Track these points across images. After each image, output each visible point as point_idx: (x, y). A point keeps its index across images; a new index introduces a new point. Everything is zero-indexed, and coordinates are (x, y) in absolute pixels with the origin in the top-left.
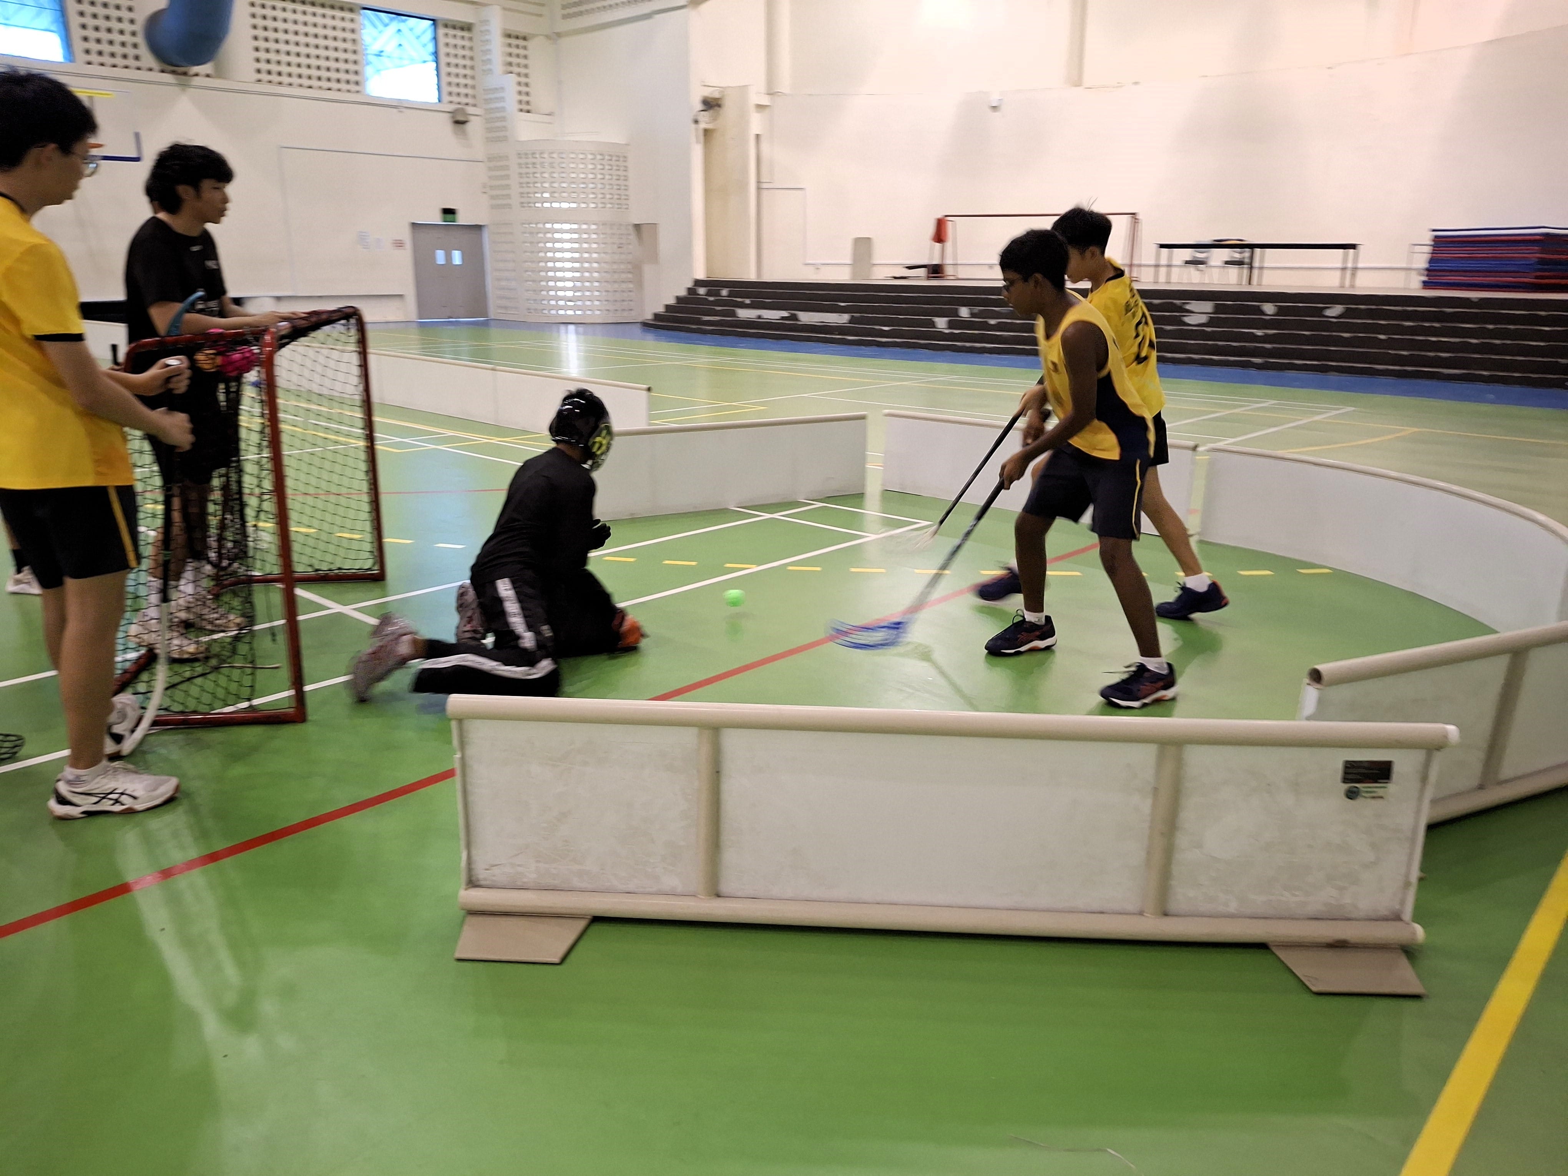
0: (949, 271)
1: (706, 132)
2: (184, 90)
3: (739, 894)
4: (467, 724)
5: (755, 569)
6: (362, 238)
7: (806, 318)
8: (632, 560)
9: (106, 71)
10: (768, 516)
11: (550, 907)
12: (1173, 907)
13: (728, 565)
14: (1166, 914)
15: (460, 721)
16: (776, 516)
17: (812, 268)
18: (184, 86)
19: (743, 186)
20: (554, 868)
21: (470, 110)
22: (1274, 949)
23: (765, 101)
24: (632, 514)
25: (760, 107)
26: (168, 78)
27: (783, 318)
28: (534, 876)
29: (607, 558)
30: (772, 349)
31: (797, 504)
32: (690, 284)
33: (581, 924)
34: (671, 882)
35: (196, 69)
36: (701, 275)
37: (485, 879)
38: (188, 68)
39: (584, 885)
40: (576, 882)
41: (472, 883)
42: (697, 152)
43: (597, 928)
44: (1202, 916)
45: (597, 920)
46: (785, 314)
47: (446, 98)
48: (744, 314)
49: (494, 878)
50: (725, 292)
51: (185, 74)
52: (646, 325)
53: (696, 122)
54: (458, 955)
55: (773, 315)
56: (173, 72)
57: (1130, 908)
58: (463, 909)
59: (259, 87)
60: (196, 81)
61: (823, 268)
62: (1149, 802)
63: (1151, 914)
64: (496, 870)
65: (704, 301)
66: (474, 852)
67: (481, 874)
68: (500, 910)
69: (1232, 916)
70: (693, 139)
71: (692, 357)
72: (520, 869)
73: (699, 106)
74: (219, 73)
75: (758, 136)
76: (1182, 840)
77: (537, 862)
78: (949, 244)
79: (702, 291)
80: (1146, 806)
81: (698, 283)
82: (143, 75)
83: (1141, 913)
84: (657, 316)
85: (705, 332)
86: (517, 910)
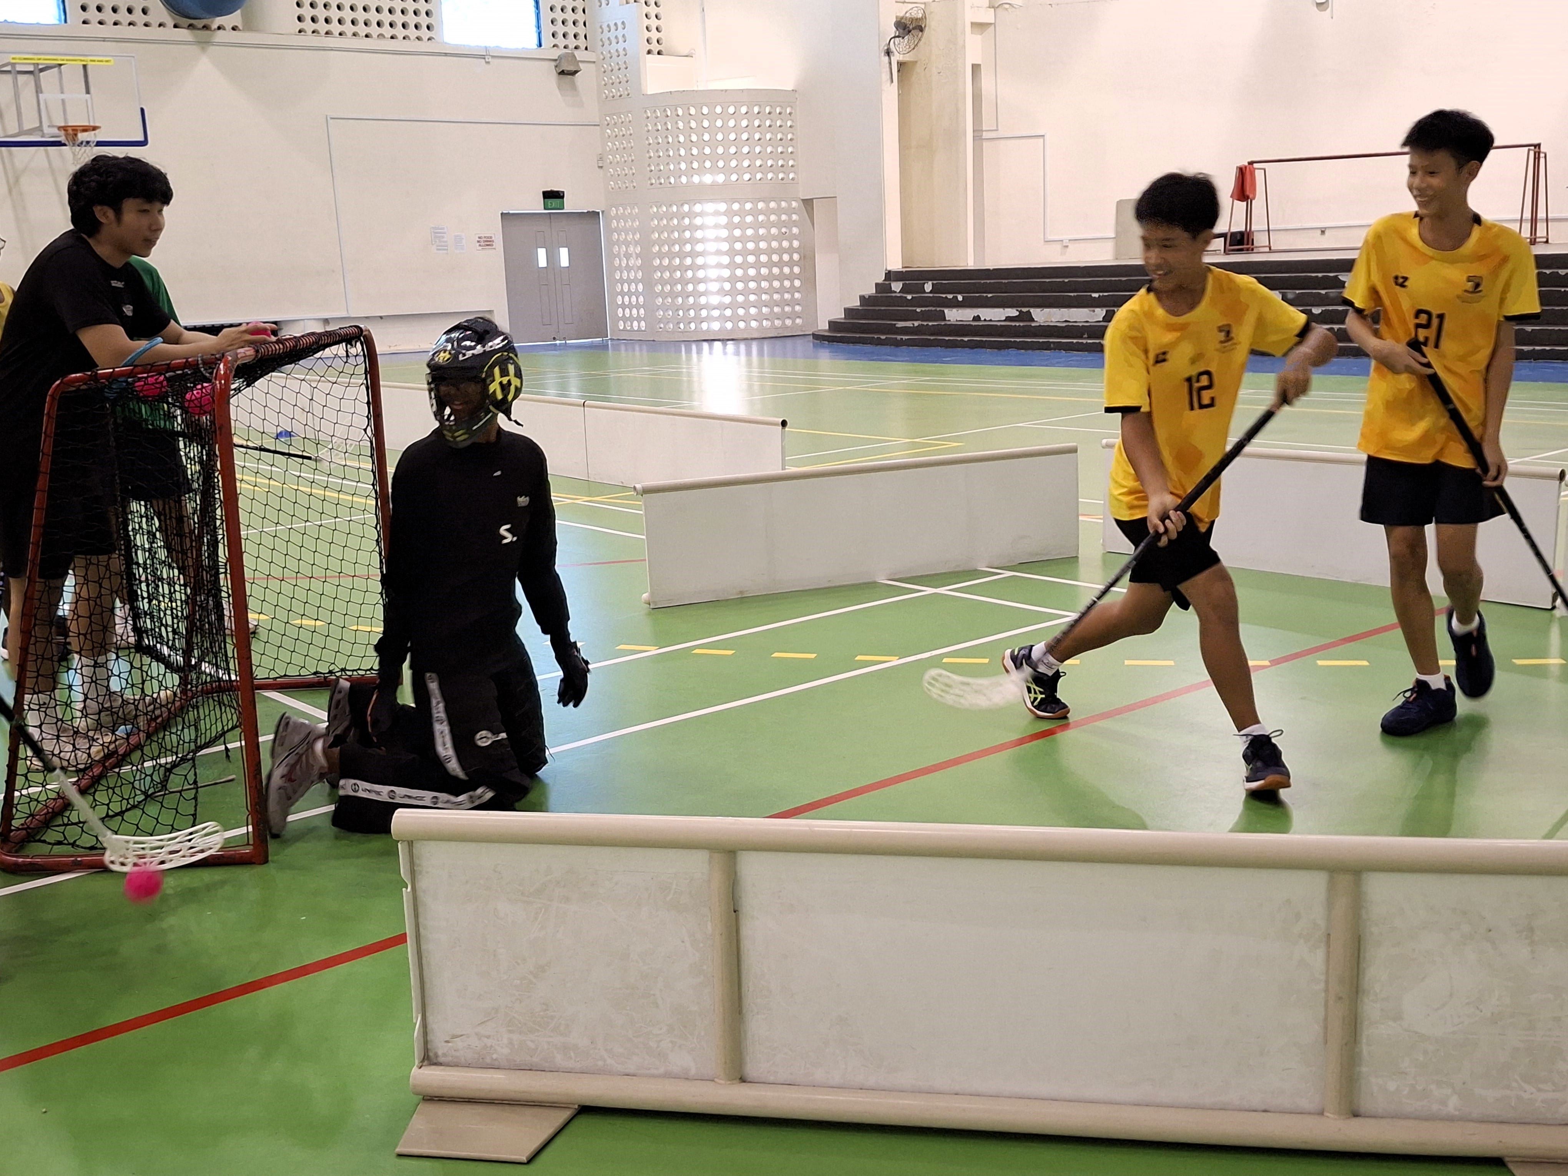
0: (1260, 240)
1: (901, 64)
2: (203, 50)
3: (772, 1079)
4: (417, 845)
5: (895, 661)
6: (437, 234)
7: (1042, 316)
8: (730, 652)
9: (108, 31)
10: (930, 591)
11: (524, 1092)
12: (1366, 1104)
13: (858, 658)
14: (1356, 1115)
15: (410, 844)
16: (942, 590)
17: (1058, 247)
18: (204, 44)
19: (954, 136)
20: (532, 1041)
21: (580, 55)
22: (1511, 1166)
23: (987, 16)
24: (741, 592)
25: (980, 27)
26: (184, 34)
27: (1008, 319)
28: (506, 1051)
29: (697, 651)
30: (992, 363)
31: (974, 573)
32: (881, 279)
33: (563, 1116)
34: (681, 1060)
35: (218, 21)
36: (896, 264)
37: (444, 1055)
38: (210, 20)
39: (570, 1064)
40: (559, 1060)
41: (428, 1059)
42: (890, 93)
43: (584, 1122)
44: (1406, 1117)
45: (586, 1110)
46: (1013, 312)
47: (548, 41)
48: (953, 315)
49: (458, 1054)
50: (928, 287)
51: (206, 27)
52: (818, 337)
53: (888, 53)
54: (399, 1150)
55: (995, 315)
56: (191, 27)
57: (1304, 1104)
58: (418, 1094)
59: (301, 40)
60: (220, 36)
61: (1072, 246)
62: (1320, 954)
63: (1333, 1114)
64: (459, 1043)
65: (902, 301)
66: (430, 1019)
67: (440, 1047)
68: (461, 1096)
69: (1450, 1119)
70: (886, 76)
71: (878, 378)
72: (489, 1042)
73: (892, 31)
74: (249, 25)
75: (976, 68)
76: (1371, 1009)
77: (510, 1032)
78: (1258, 203)
79: (897, 286)
80: (1317, 959)
81: (890, 276)
82: (154, 32)
83: (1321, 1113)
84: (833, 325)
85: (898, 344)
86: (482, 1095)
